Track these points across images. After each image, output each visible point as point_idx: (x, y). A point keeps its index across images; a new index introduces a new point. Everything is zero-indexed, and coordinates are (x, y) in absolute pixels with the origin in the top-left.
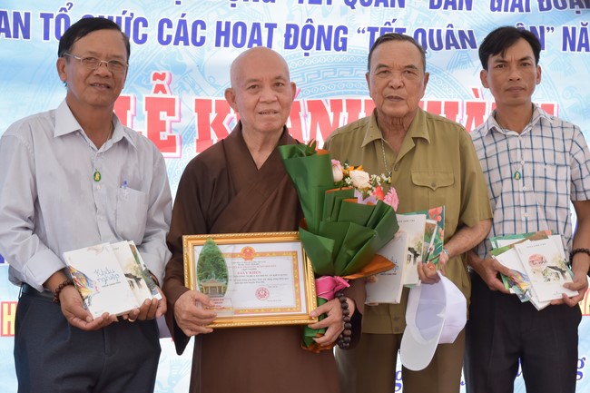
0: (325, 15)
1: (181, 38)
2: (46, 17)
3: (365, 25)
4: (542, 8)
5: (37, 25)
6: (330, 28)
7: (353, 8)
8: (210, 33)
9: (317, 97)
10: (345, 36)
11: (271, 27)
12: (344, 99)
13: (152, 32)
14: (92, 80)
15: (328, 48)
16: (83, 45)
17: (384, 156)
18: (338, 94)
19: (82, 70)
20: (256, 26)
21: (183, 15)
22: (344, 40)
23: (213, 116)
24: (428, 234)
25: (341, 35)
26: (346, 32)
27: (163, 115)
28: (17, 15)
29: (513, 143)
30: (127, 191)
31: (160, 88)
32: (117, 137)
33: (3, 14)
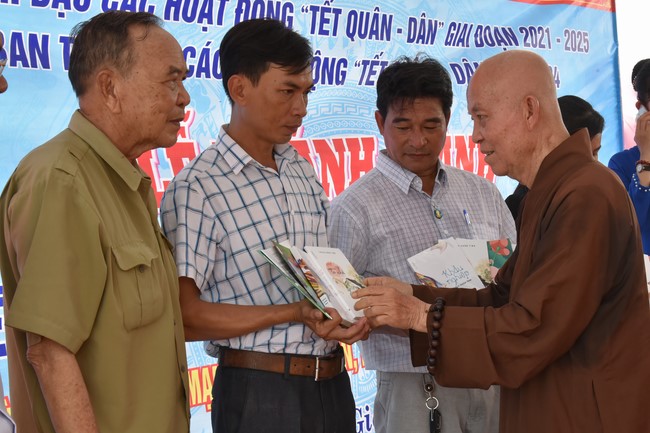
0: (331, 46)
1: (203, 69)
2: (65, 41)
3: (360, 59)
4: (477, 45)
6: (334, 60)
7: (353, 40)
9: (320, 136)
10: (344, 69)
12: (344, 138)
15: (330, 83)
18: (338, 133)
21: (208, 43)
22: (344, 73)
25: (342, 68)
26: (345, 66)
28: (33, 38)
33: (17, 37)
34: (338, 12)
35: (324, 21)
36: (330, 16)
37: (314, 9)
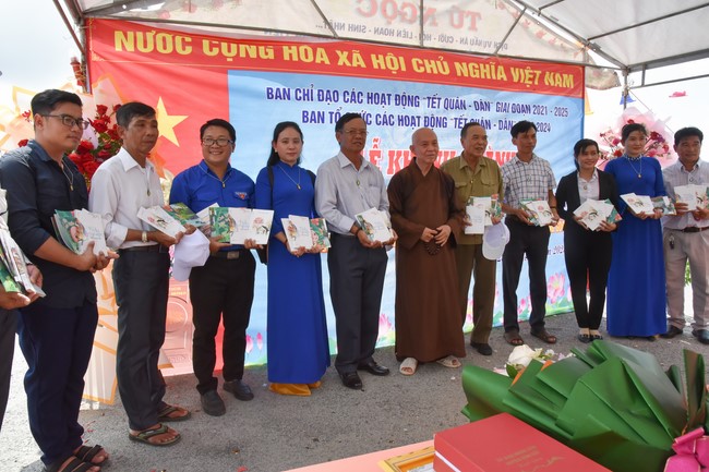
0: (438, 112)
1: (385, 122)
2: (331, 113)
3: (453, 117)
5: (327, 117)
6: (440, 118)
7: (447, 110)
8: (396, 120)
11: (419, 117)
13: (373, 119)
14: (354, 141)
15: (440, 127)
16: (348, 126)
17: (469, 173)
19: (350, 137)
20: (413, 117)
21: (385, 113)
22: (446, 123)
23: (395, 158)
24: (493, 205)
26: (446, 120)
27: (376, 158)
28: (319, 113)
29: (526, 167)
30: (372, 188)
31: (375, 146)
32: (365, 165)
33: (313, 112)
34: (439, 99)
35: (433, 103)
36: (436, 101)
37: (429, 98)
